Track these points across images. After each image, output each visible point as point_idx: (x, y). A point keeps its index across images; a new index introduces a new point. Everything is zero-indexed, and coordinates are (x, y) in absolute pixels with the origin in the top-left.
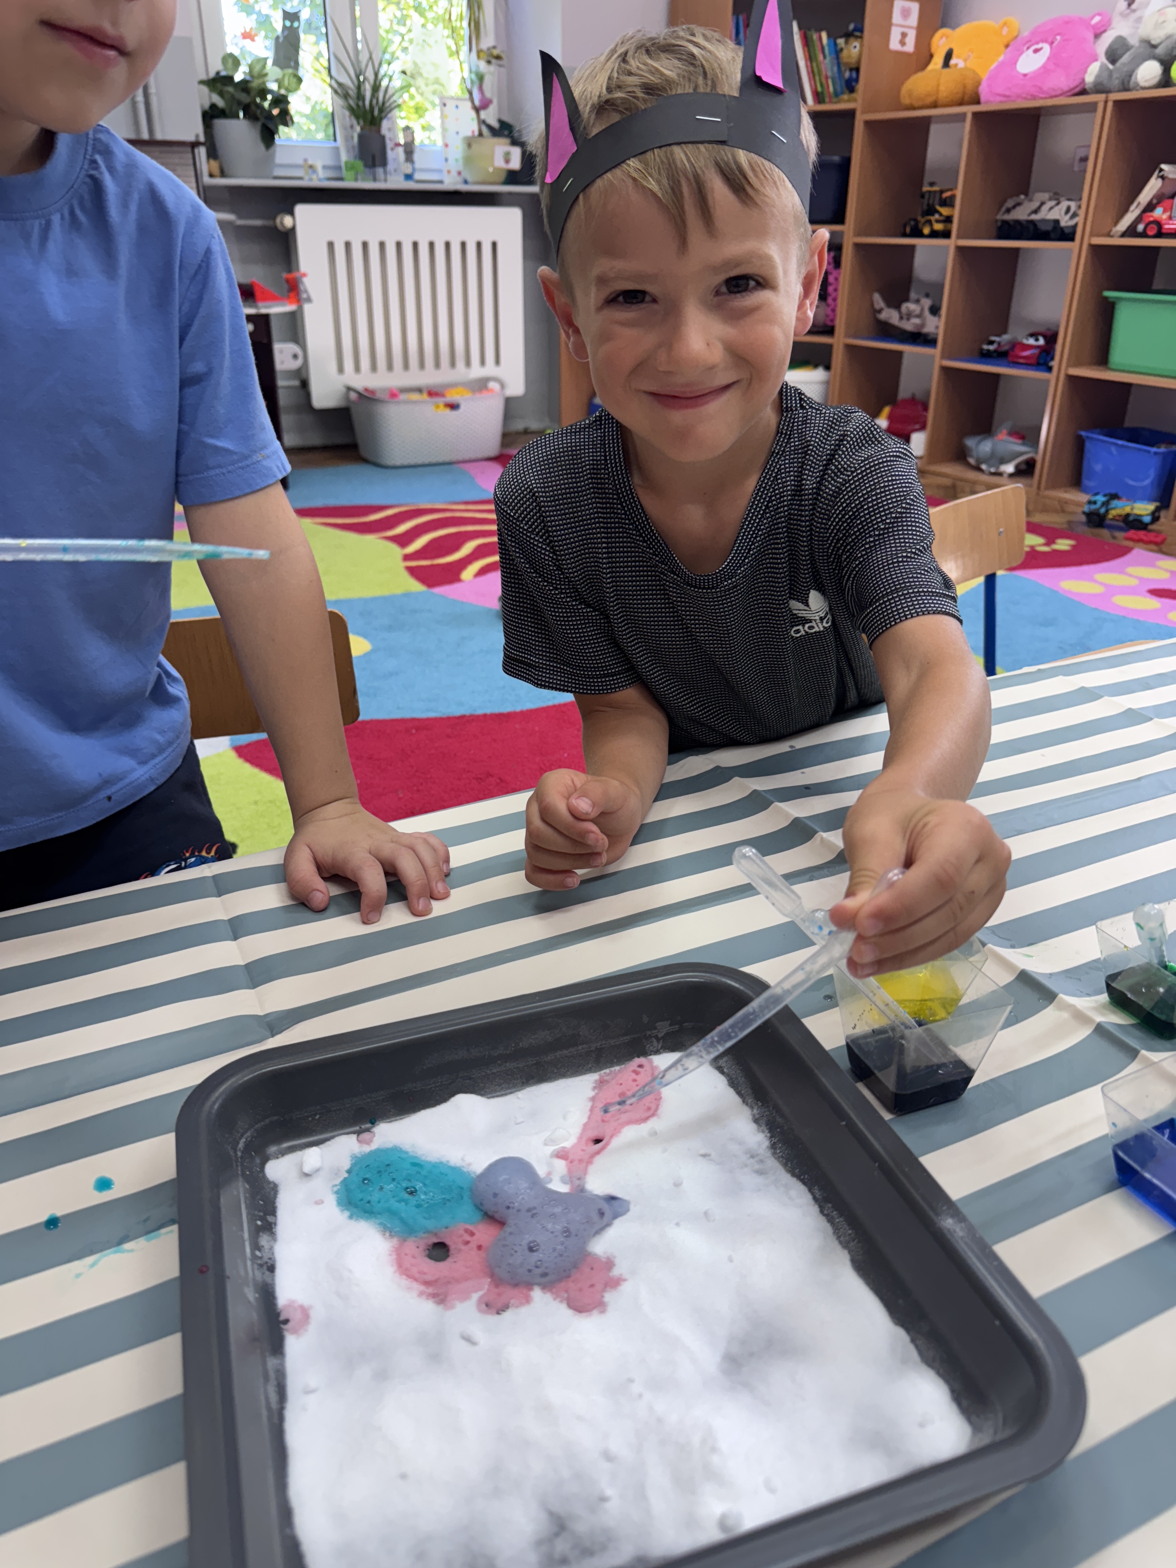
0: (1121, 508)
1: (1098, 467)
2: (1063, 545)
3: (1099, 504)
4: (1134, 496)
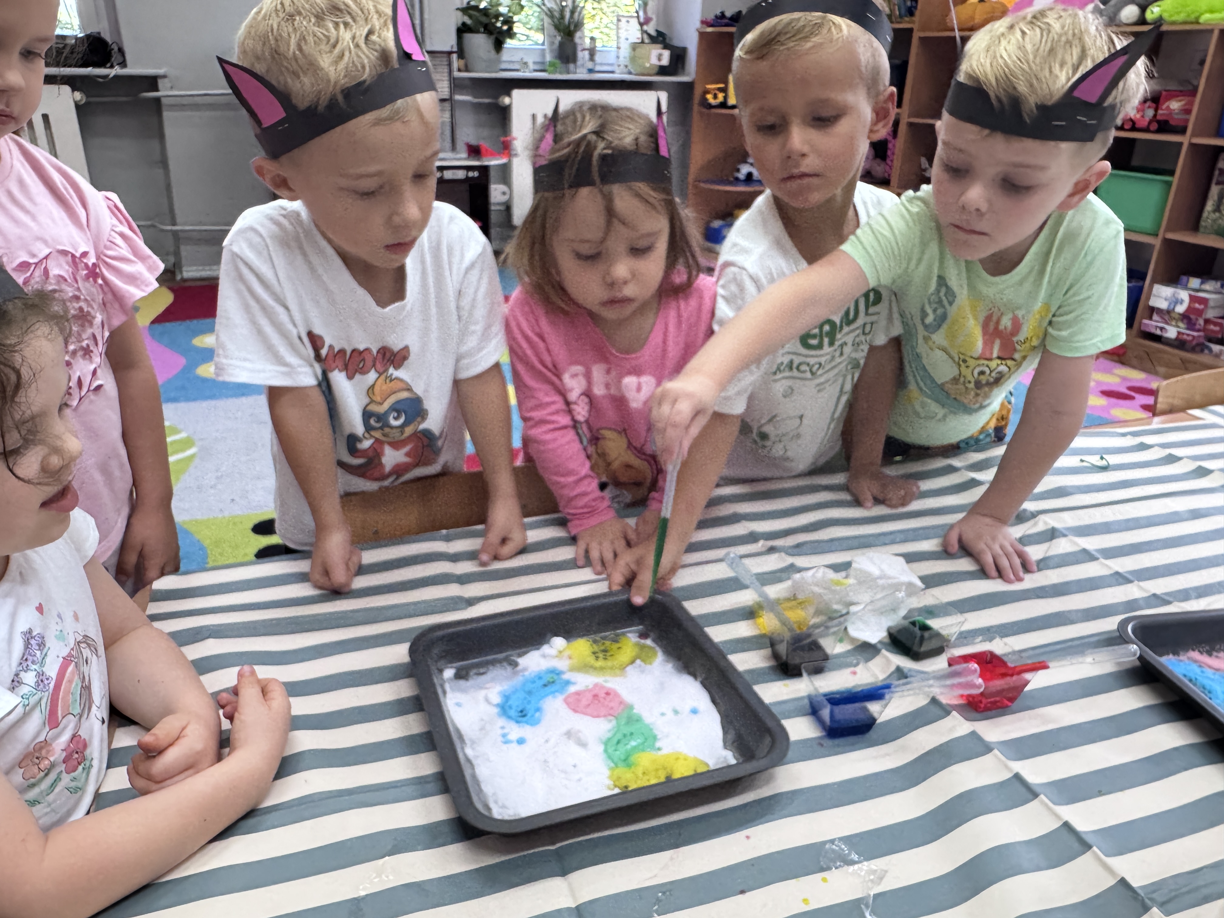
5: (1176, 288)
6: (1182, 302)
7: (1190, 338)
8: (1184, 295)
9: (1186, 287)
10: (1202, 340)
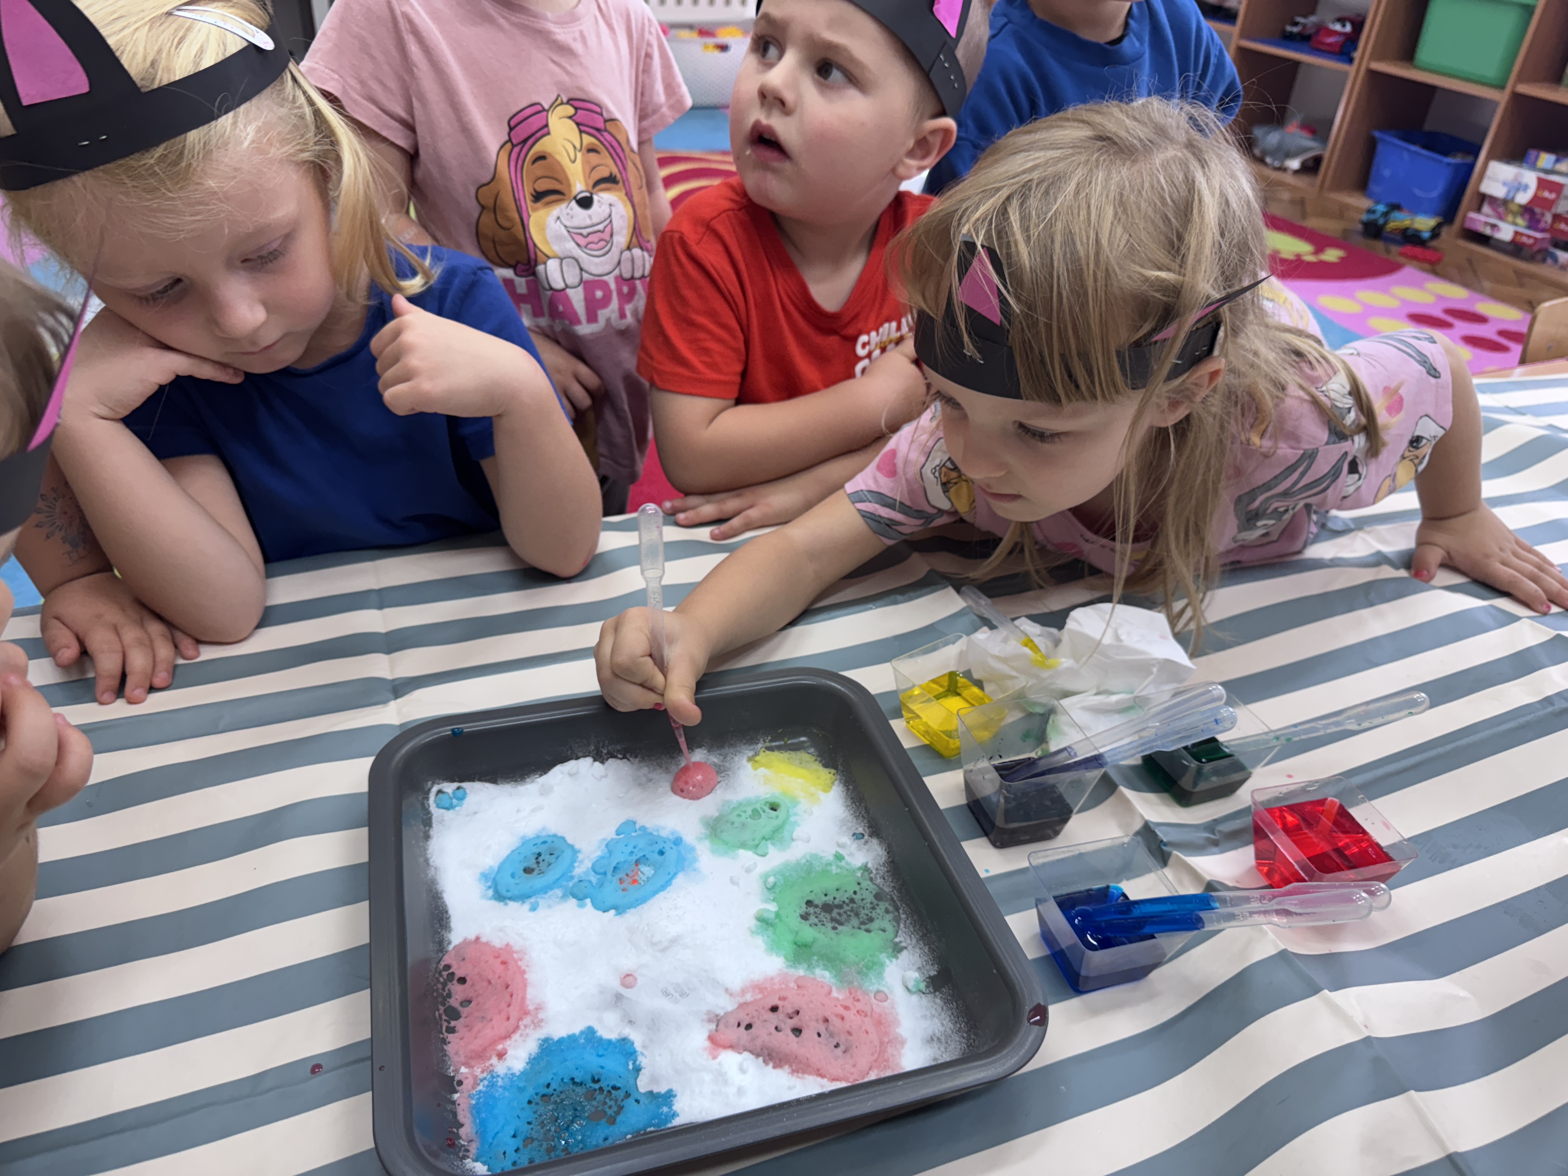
0: (1401, 220)
1: (1387, 173)
2: (1332, 255)
3: (1378, 215)
4: (1417, 208)
5: (1521, 167)
6: (1526, 187)
7: (1531, 241)
8: (1530, 178)
9: (1533, 167)
10: (1546, 245)
